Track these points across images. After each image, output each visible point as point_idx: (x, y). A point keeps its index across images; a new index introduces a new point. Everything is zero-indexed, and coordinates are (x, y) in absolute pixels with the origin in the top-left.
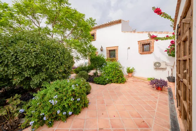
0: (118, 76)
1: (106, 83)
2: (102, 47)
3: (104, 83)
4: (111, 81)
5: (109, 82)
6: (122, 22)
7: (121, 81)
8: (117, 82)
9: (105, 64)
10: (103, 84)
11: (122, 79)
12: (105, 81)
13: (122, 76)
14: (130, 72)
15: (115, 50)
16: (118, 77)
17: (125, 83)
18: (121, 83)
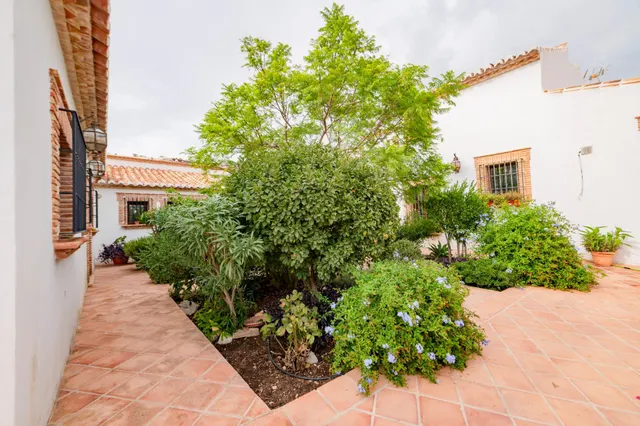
0: (555, 262)
1: (506, 282)
2: (456, 159)
3: (497, 283)
4: (524, 277)
5: (514, 282)
6: (541, 55)
7: (574, 280)
8: (554, 284)
9: (486, 215)
10: (492, 287)
11: (577, 274)
12: (501, 275)
13: (572, 261)
14: (601, 245)
15: (514, 163)
16: (555, 266)
17: (592, 290)
18: (570, 288)
